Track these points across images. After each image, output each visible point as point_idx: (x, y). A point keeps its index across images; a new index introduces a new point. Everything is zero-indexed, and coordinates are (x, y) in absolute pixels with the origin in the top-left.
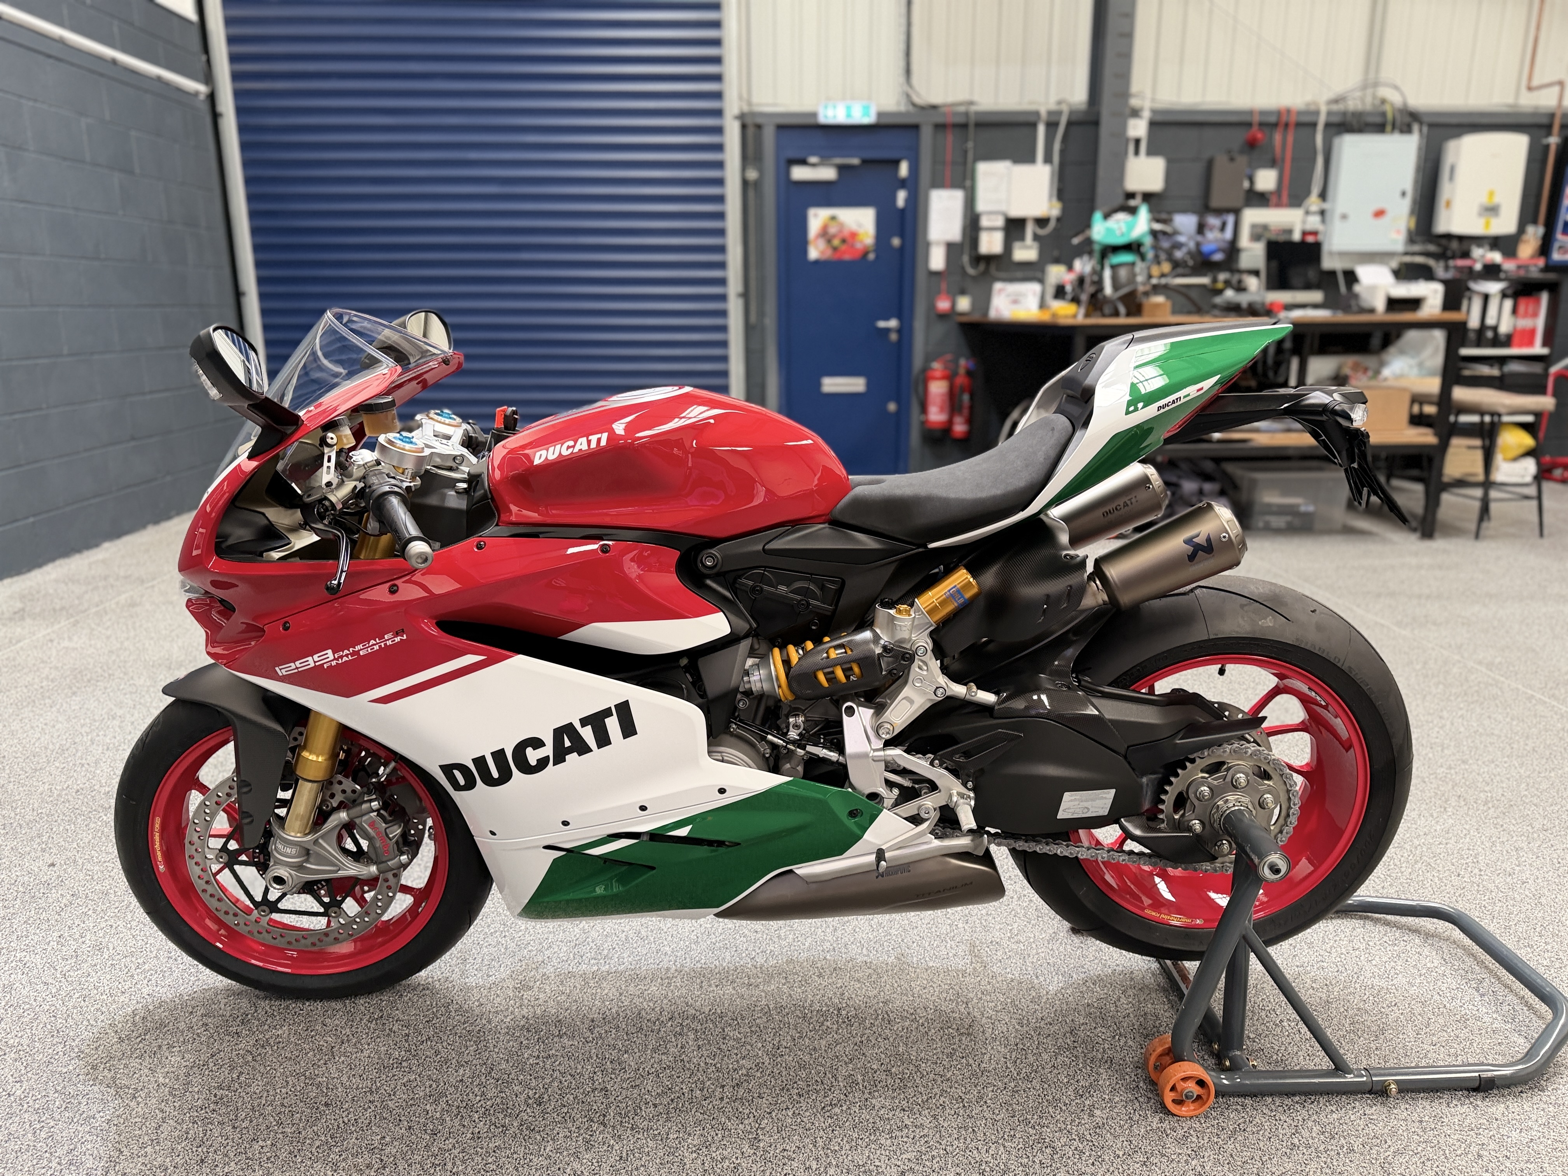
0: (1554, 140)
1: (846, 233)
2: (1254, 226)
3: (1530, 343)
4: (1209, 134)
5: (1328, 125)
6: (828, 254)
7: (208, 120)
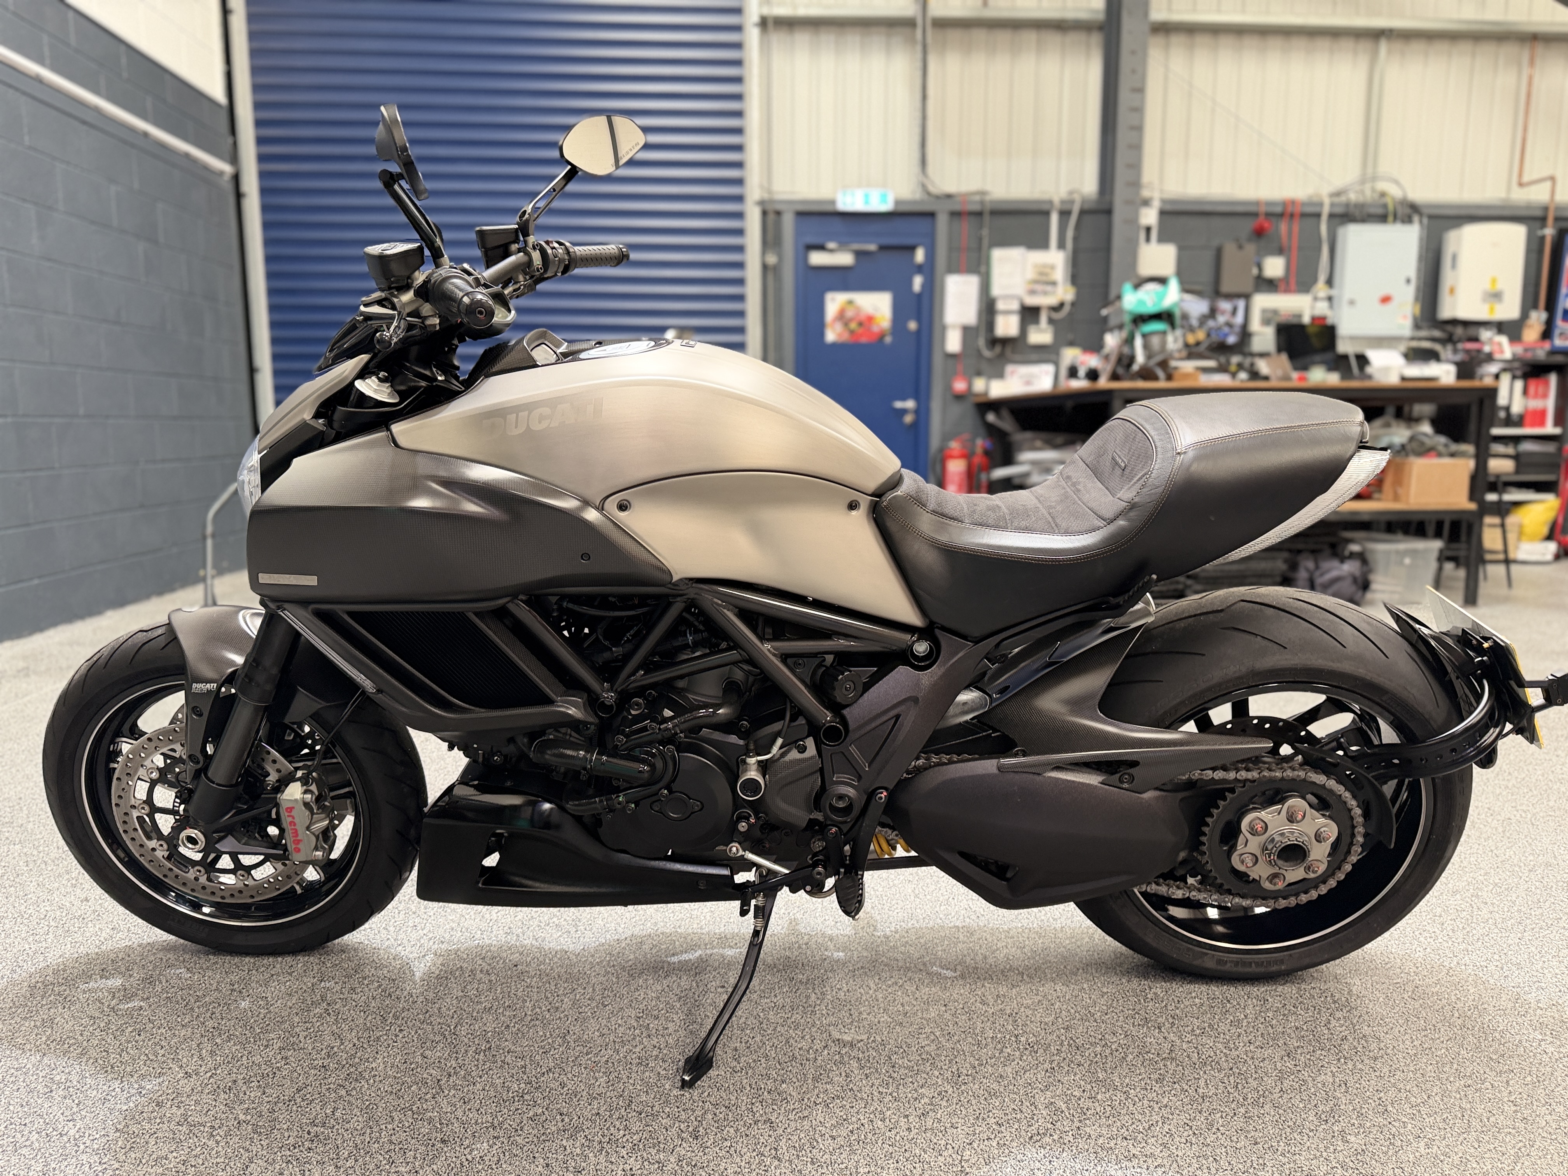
0: (1549, 232)
1: (862, 317)
2: (1264, 311)
3: (1542, 423)
4: (1216, 222)
5: (1331, 216)
6: (845, 337)
7: (231, 199)
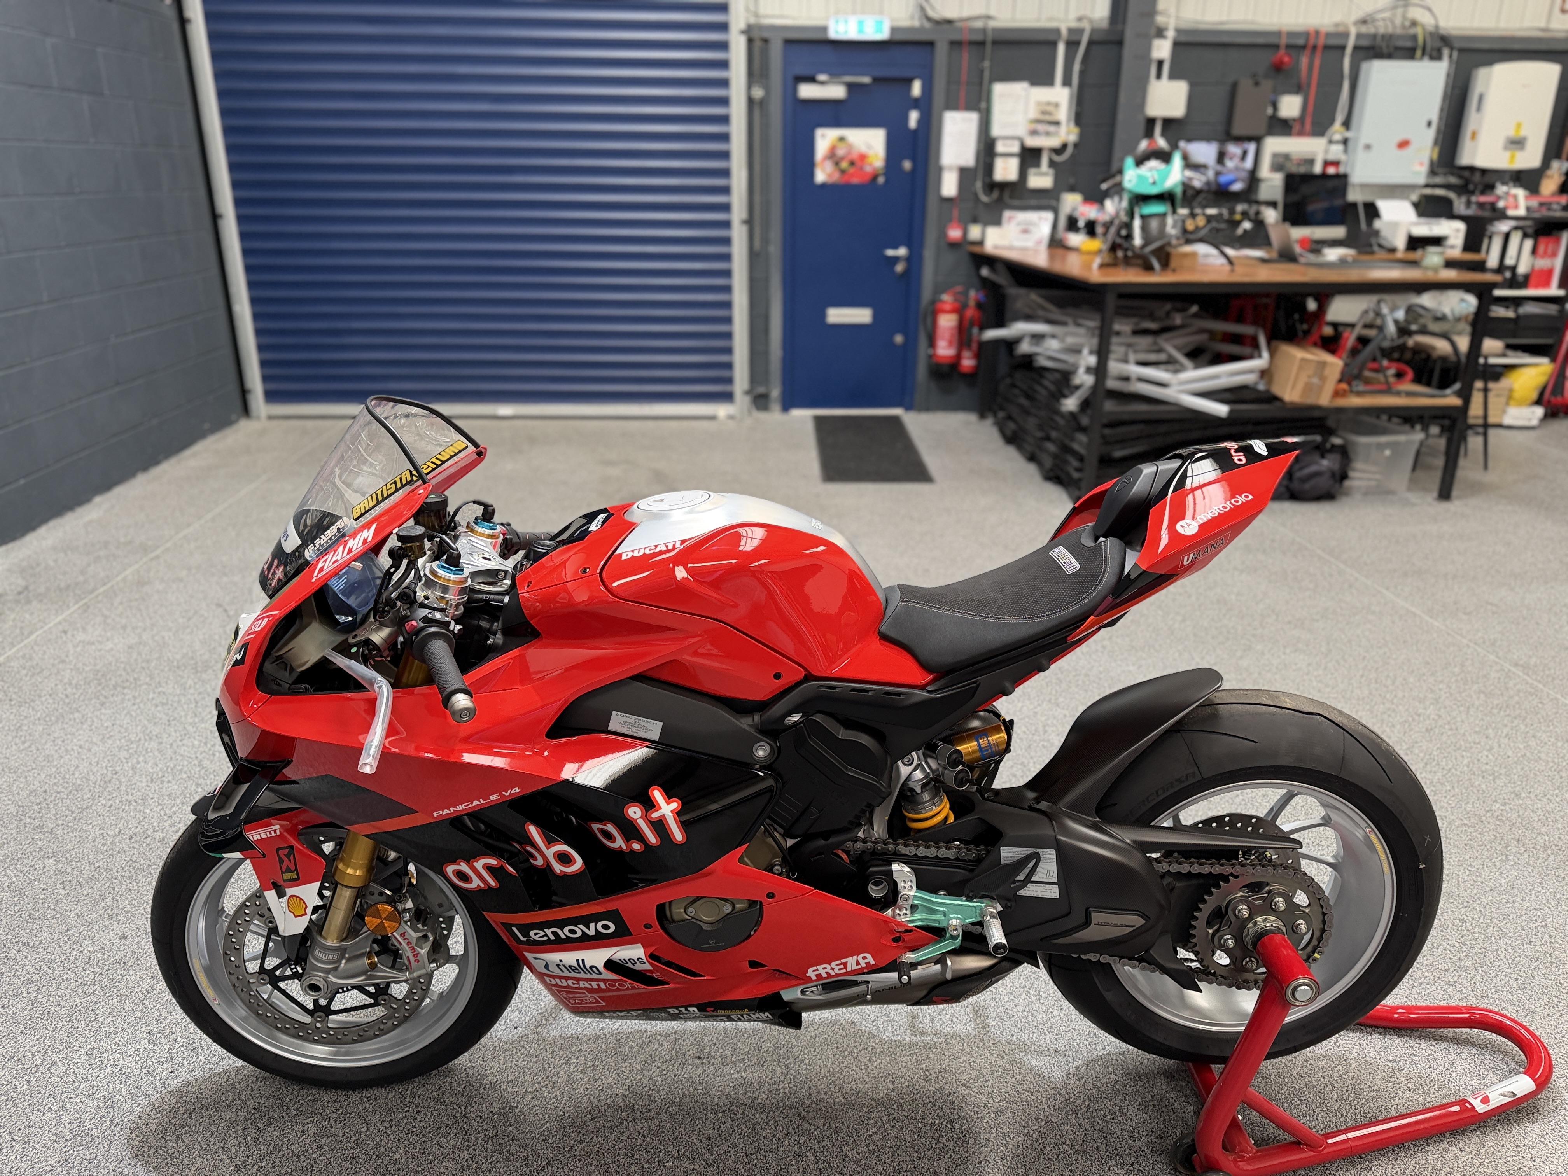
1: (854, 156)
2: (1275, 156)
3: (1547, 284)
4: (1233, 55)
5: (1356, 49)
6: (836, 177)
7: (175, 27)
